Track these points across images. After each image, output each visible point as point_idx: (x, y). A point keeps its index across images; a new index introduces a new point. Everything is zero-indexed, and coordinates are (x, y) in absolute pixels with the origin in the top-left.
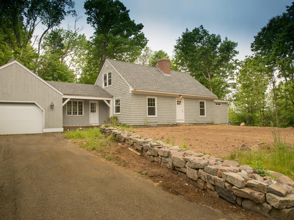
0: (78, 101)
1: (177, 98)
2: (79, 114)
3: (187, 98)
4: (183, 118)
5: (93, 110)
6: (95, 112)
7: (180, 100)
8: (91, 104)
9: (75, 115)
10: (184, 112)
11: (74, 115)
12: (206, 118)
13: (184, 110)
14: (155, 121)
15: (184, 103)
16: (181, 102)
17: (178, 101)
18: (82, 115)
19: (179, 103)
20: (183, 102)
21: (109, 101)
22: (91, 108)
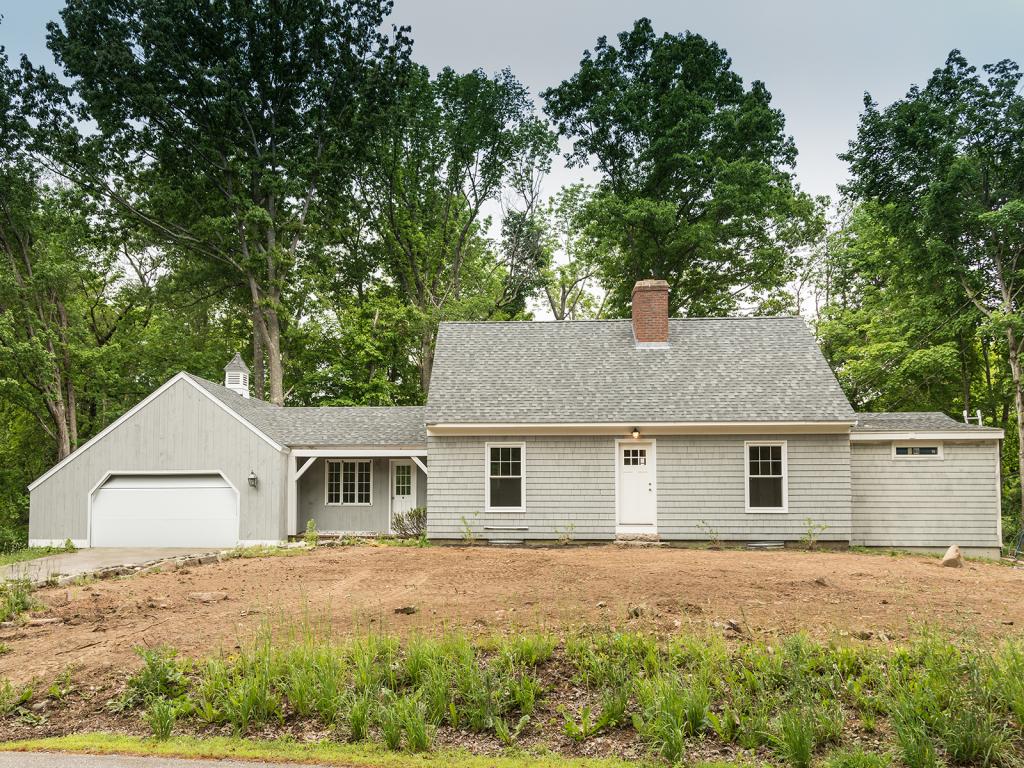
0: (357, 462)
1: (617, 441)
2: (360, 501)
3: (665, 438)
4: (652, 517)
5: (403, 488)
6: (409, 493)
7: (638, 448)
8: (398, 467)
9: (349, 504)
10: (655, 491)
11: (345, 504)
12: (788, 516)
13: (654, 487)
14: (518, 525)
15: (655, 456)
16: (643, 453)
17: (627, 453)
18: (368, 504)
19: (633, 457)
20: (652, 451)
21: (424, 459)
22: (398, 483)
